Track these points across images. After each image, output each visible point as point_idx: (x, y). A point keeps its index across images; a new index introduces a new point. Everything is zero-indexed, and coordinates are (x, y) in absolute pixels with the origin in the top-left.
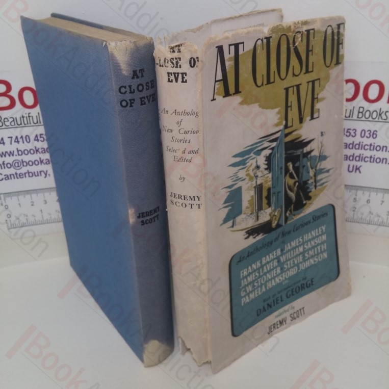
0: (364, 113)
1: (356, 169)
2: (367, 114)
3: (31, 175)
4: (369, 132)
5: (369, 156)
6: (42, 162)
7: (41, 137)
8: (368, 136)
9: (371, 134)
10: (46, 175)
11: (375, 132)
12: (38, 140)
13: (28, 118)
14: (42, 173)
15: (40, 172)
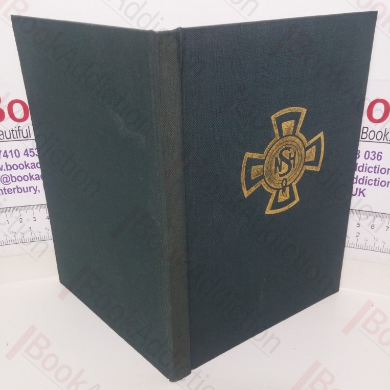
0: (368, 133)
1: (360, 193)
2: (372, 135)
3: (20, 190)
4: (374, 153)
5: (374, 179)
6: (31, 177)
7: (30, 152)
8: (373, 157)
9: (376, 155)
10: (36, 191)
11: (380, 154)
12: (28, 155)
13: (18, 132)
14: (32, 189)
15: (30, 188)
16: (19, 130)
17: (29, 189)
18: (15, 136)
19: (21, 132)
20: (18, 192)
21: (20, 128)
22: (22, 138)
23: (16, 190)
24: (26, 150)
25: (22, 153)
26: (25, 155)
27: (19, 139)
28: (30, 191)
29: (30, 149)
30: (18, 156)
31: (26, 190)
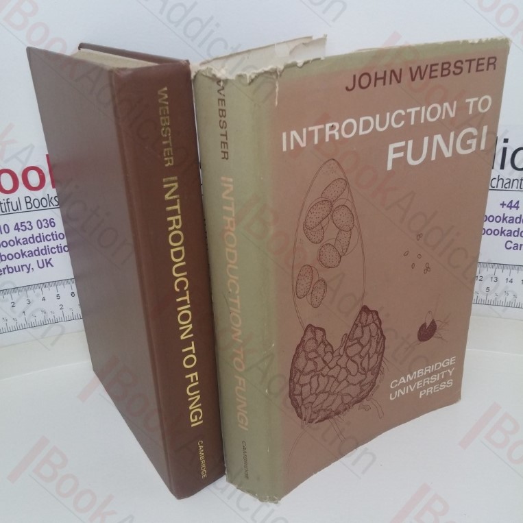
16: (8, 203)
17: (21, 268)
18: (4, 210)
19: (10, 204)
20: (9, 272)
21: (9, 201)
22: (12, 211)
23: (6, 271)
24: (17, 224)
25: (12, 227)
26: (15, 229)
27: (8, 212)
28: (23, 270)
29: (21, 223)
30: (7, 231)
31: (17, 270)
